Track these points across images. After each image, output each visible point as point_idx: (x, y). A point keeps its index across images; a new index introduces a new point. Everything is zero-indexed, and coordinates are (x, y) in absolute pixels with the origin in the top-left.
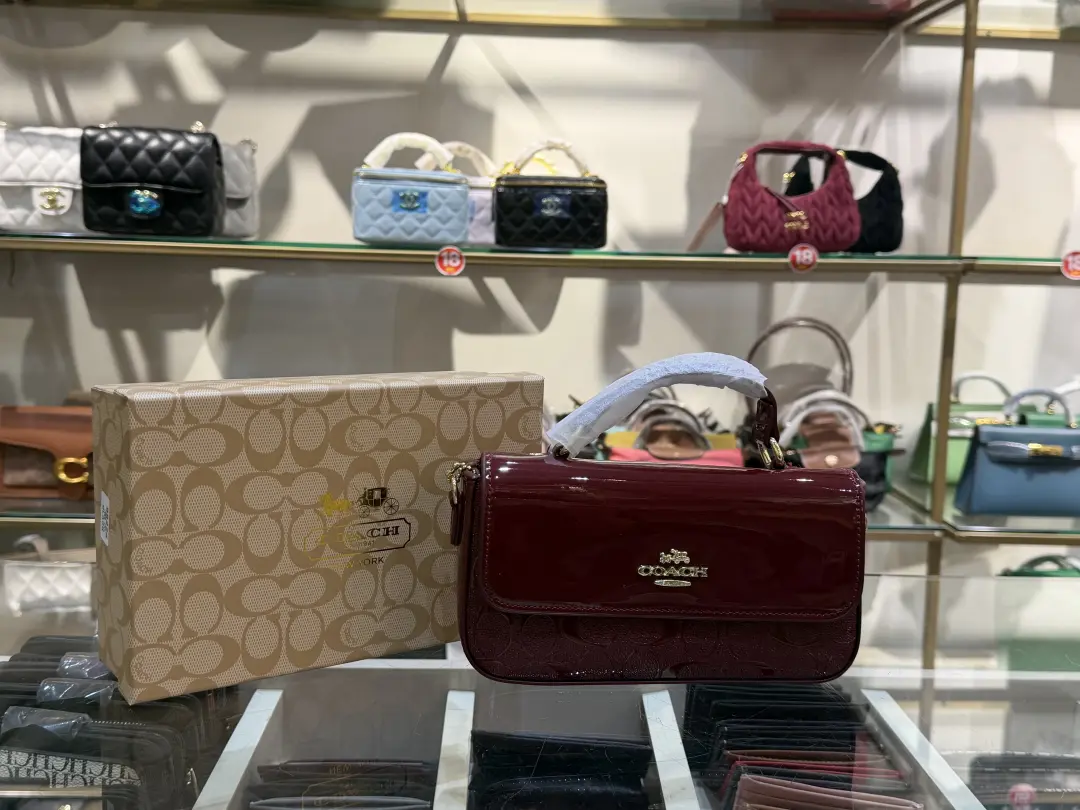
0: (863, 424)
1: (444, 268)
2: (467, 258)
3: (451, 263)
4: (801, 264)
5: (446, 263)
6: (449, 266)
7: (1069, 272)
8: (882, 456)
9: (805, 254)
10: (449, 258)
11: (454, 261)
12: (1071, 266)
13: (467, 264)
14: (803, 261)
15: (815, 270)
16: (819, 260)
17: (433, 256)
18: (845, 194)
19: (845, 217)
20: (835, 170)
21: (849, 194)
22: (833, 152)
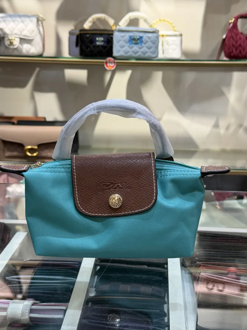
1: (107, 67)
5: (108, 64)
6: (110, 66)
10: (110, 62)
13: (117, 65)
17: (103, 62)
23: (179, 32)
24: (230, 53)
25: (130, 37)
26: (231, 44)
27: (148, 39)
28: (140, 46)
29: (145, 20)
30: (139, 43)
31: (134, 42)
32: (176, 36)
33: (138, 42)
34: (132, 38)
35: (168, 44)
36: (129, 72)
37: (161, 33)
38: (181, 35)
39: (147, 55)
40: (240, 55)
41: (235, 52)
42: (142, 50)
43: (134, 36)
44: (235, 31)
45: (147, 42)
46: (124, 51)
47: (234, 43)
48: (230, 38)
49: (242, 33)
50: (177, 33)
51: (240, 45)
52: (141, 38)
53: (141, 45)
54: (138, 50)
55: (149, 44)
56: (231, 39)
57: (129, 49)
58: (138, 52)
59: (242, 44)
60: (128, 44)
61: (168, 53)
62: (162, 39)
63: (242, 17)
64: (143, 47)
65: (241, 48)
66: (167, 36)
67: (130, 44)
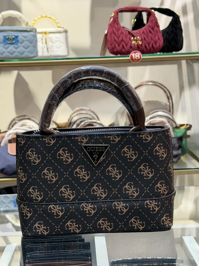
0: (174, 126)
4: (135, 59)
8: (180, 139)
9: (136, 55)
14: (136, 57)
15: (141, 61)
16: (142, 57)
18: (156, 28)
19: (157, 38)
20: (151, 18)
21: (157, 28)
22: (150, 10)
23: (63, 28)
24: (113, 49)
25: (5, 37)
26: (113, 39)
27: (24, 39)
28: (16, 46)
29: (20, 18)
30: (14, 43)
31: (8, 42)
32: (60, 32)
33: (14, 41)
34: (7, 37)
35: (52, 42)
36: (15, 73)
37: (38, 30)
38: (66, 32)
39: (24, 55)
40: (124, 50)
41: (118, 48)
42: (18, 50)
43: (8, 36)
44: (116, 26)
45: (24, 41)
47: (116, 39)
48: (111, 34)
49: (124, 27)
50: (61, 29)
51: (122, 40)
52: (17, 37)
53: (17, 44)
54: (14, 50)
55: (26, 43)
56: (113, 34)
57: (4, 50)
58: (14, 52)
59: (125, 39)
60: (3, 45)
61: (53, 51)
62: (45, 36)
63: (122, 11)
64: (19, 46)
65: (124, 43)
66: (50, 33)
67: (5, 45)
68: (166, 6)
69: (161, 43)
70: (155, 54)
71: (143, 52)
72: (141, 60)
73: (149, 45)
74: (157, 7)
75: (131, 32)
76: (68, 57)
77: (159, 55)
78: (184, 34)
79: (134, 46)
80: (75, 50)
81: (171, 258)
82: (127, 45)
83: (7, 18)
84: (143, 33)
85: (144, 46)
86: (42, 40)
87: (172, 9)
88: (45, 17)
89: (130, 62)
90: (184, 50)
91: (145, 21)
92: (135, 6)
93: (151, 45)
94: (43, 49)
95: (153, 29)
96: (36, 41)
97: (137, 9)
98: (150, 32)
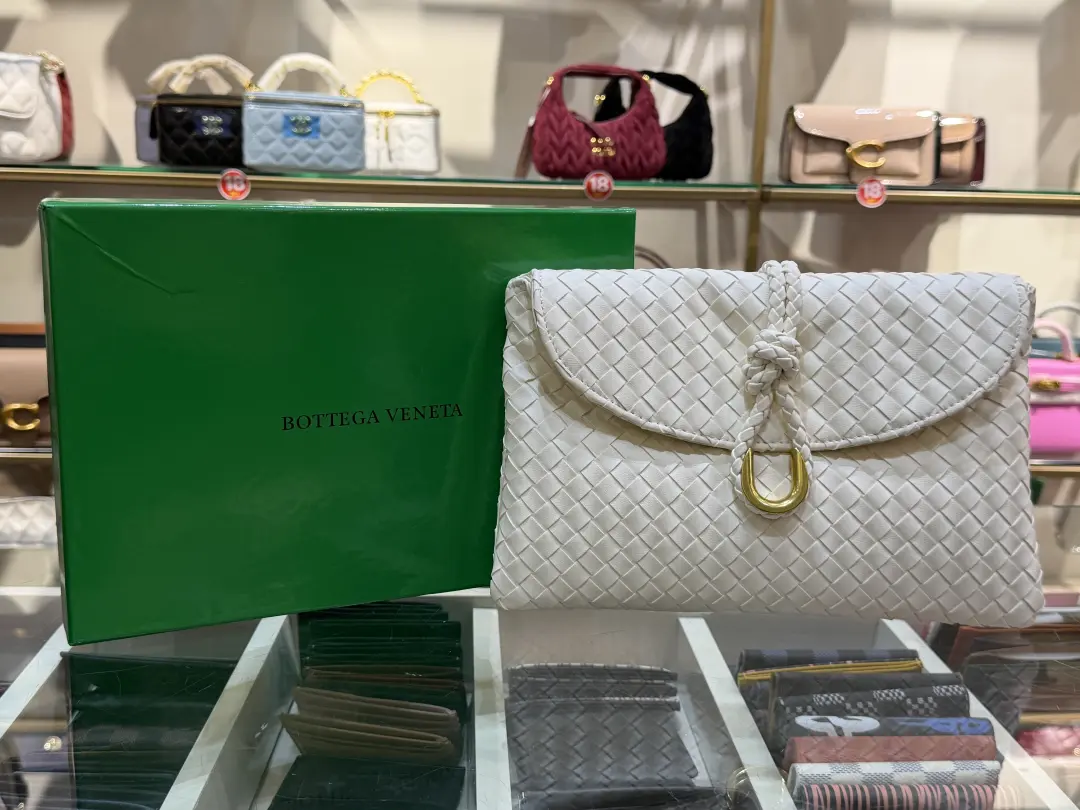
1: (227, 192)
2: (253, 182)
3: (236, 187)
4: (597, 191)
7: (865, 199)
9: (600, 181)
11: (239, 185)
12: (867, 194)
13: (252, 189)
14: (599, 188)
15: (610, 198)
16: (614, 188)
17: (216, 180)
18: (651, 120)
19: (651, 144)
20: (641, 95)
21: (654, 121)
22: (638, 76)
23: (431, 105)
24: (546, 163)
25: (287, 117)
26: (547, 140)
27: (334, 125)
28: (314, 141)
29: (327, 73)
30: (310, 133)
31: (295, 130)
32: (420, 115)
34: (293, 119)
35: (401, 137)
37: (369, 107)
38: (436, 114)
39: (331, 165)
40: (570, 168)
41: (559, 162)
42: (319, 151)
43: (296, 115)
44: (556, 108)
45: (332, 130)
46: (272, 154)
47: (555, 139)
48: (543, 126)
49: (574, 114)
50: (425, 109)
51: (569, 144)
52: (316, 119)
53: (317, 137)
54: (309, 150)
55: (338, 136)
56: (548, 131)
57: (284, 149)
58: (309, 155)
59: (575, 143)
60: (281, 136)
61: (400, 159)
62: (384, 122)
63: (573, 73)
64: (321, 143)
65: (572, 152)
66: (398, 114)
67: (288, 136)
68: (679, 68)
69: (660, 156)
70: (644, 182)
71: (617, 176)
72: (609, 195)
73: (631, 158)
74: (657, 69)
75: (591, 126)
76: (440, 175)
77: (653, 186)
78: (716, 140)
79: (597, 159)
80: (457, 161)
81: (648, 667)
82: (579, 156)
83: (294, 72)
84: (620, 129)
85: (619, 160)
86: (378, 130)
87: (691, 77)
88: (386, 75)
89: (585, 197)
90: (713, 178)
91: (626, 102)
92: (605, 63)
93: (636, 161)
94: (378, 152)
95: (643, 122)
96: (363, 133)
97: (608, 71)
98: (637, 128)
